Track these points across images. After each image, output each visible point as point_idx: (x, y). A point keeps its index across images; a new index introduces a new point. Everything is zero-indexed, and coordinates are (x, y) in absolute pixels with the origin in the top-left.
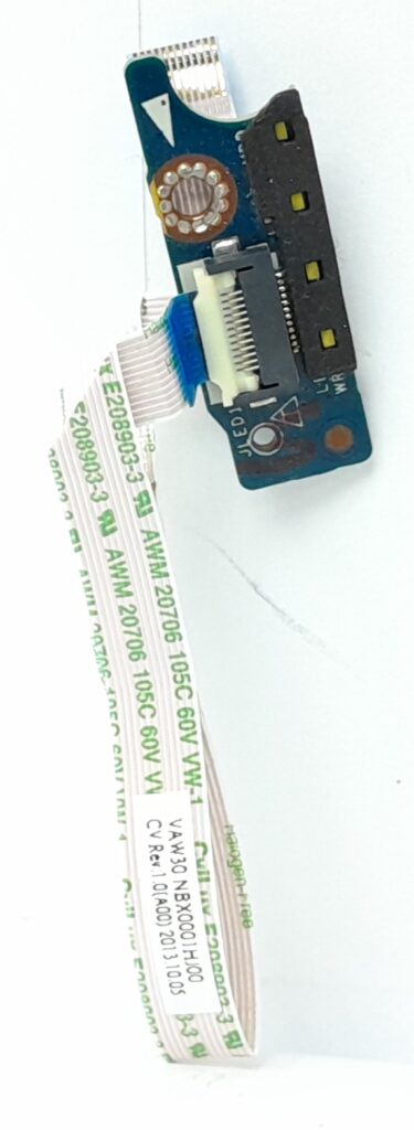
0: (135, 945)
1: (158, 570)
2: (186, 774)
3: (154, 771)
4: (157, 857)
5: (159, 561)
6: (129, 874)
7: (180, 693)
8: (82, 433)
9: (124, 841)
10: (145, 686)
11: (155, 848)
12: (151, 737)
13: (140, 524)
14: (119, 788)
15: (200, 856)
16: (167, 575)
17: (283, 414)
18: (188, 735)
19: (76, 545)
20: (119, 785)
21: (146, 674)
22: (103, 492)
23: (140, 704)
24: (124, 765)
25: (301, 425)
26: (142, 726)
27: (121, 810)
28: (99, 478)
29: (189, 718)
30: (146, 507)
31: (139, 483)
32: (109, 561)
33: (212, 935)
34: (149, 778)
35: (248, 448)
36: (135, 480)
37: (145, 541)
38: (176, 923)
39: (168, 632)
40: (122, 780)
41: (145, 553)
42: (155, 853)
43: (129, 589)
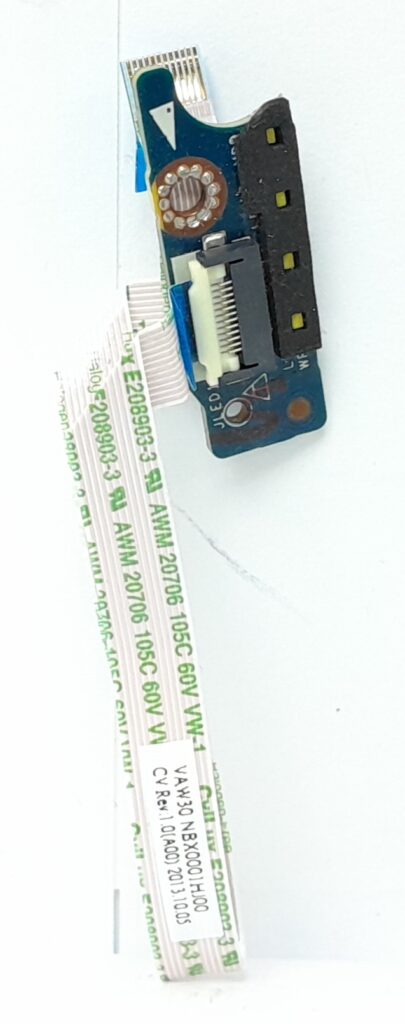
0: (144, 882)
1: (164, 540)
2: (188, 724)
3: (156, 723)
4: (164, 802)
5: (165, 532)
6: (138, 819)
7: (180, 650)
8: (101, 418)
9: (131, 789)
10: (146, 645)
11: (162, 793)
12: (154, 691)
13: (149, 498)
14: (125, 740)
15: (205, 799)
16: (171, 544)
17: (254, 389)
18: (190, 689)
19: (86, 520)
20: (123, 738)
21: (147, 634)
22: (117, 471)
23: (141, 662)
24: (127, 718)
25: (268, 398)
26: (144, 682)
27: (127, 760)
28: (113, 458)
29: (190, 673)
30: (156, 484)
31: (151, 462)
32: (117, 533)
33: (217, 869)
34: (152, 730)
35: (222, 421)
36: (148, 459)
37: (152, 514)
38: (183, 861)
39: (169, 596)
40: (126, 732)
41: (151, 525)
42: (163, 798)
43: (134, 558)
